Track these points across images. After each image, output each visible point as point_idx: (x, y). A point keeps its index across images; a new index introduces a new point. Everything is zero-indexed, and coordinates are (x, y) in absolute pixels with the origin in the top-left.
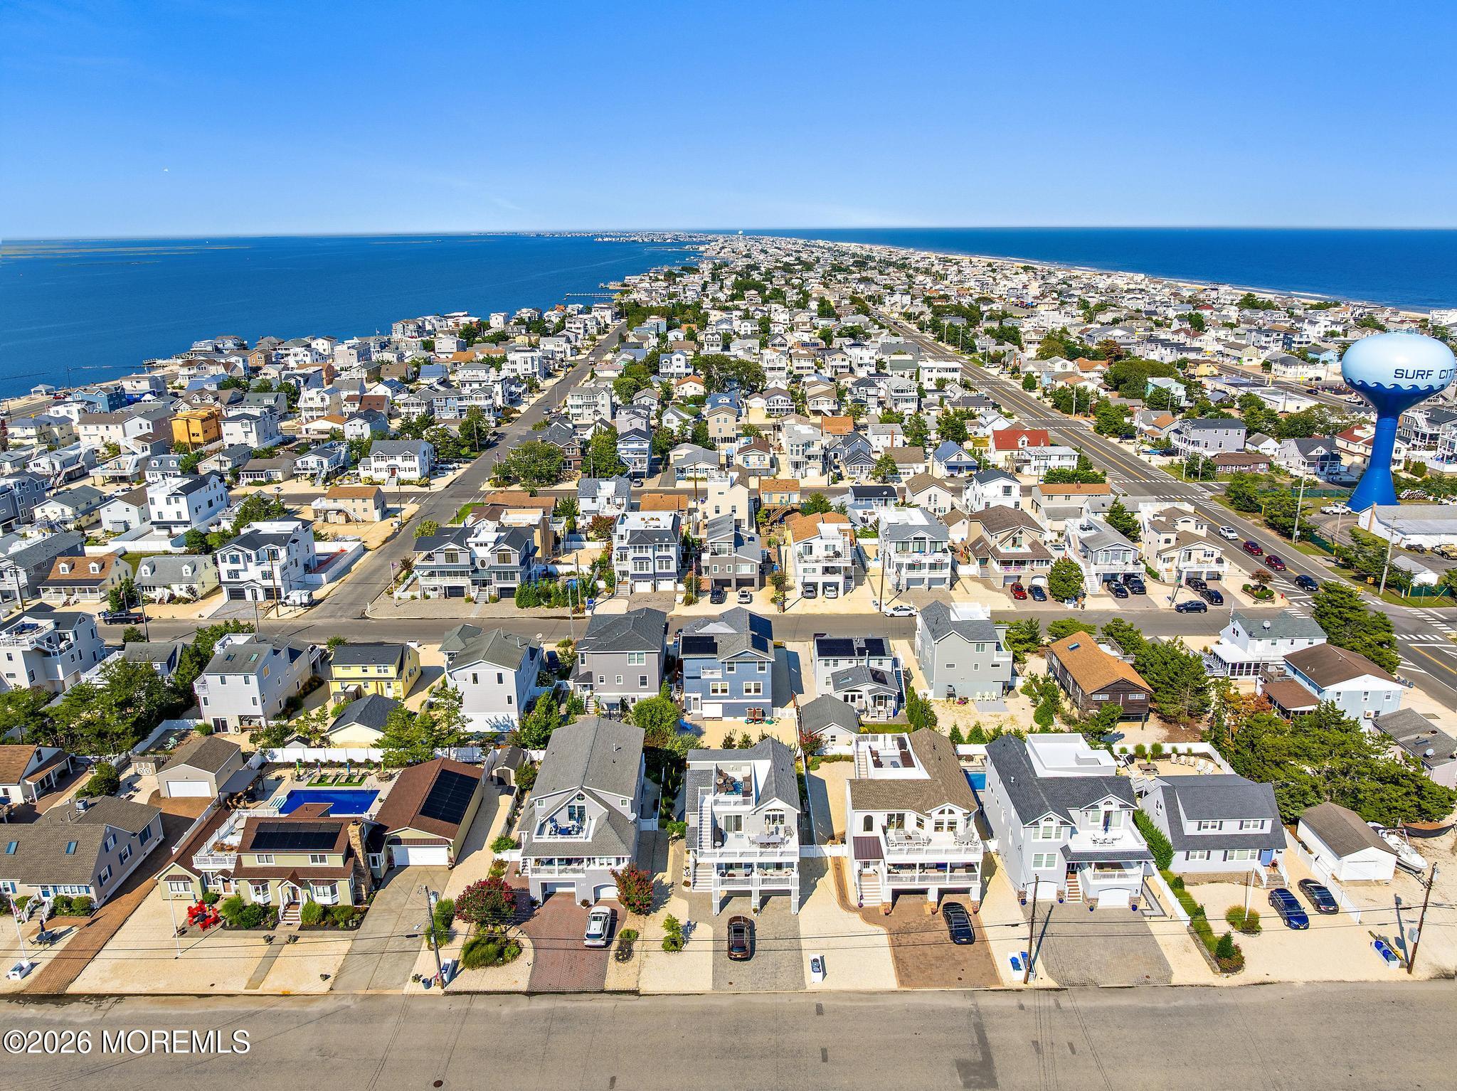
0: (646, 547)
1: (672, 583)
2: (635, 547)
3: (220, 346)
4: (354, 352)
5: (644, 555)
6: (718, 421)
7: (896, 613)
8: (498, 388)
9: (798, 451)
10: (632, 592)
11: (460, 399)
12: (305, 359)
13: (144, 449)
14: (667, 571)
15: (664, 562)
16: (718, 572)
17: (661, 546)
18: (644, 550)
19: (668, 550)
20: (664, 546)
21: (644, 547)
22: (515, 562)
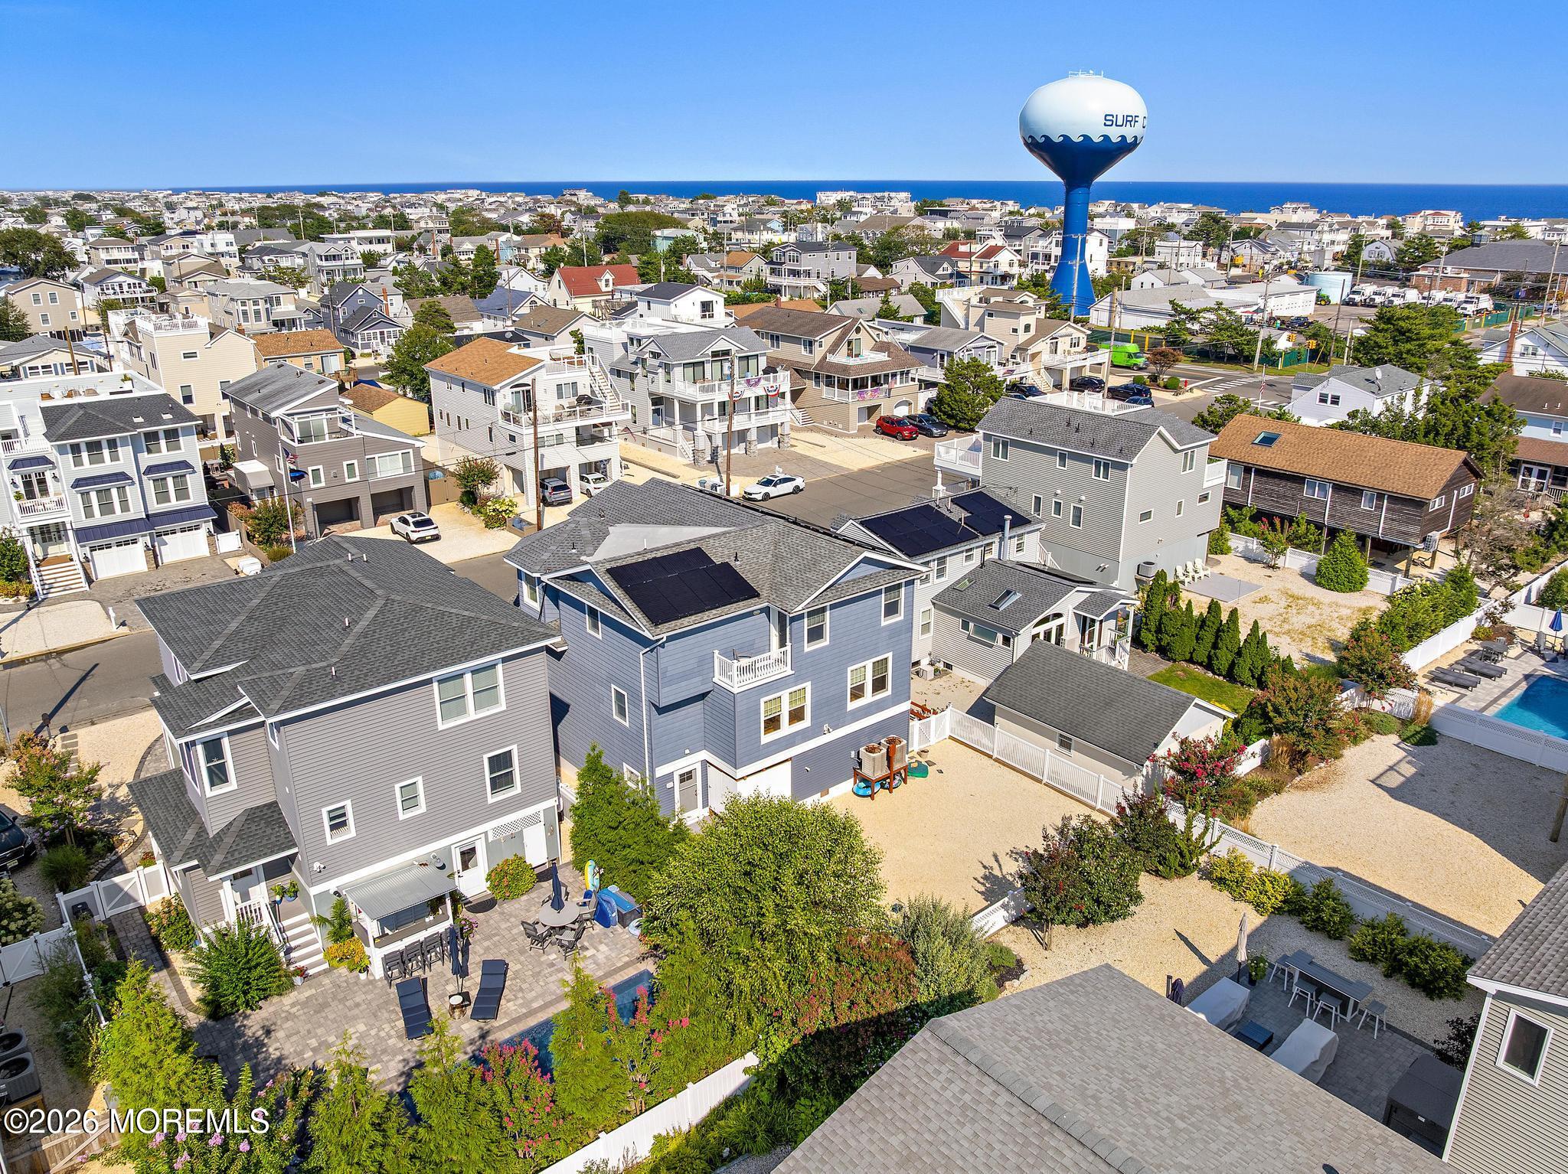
0: (112, 444)
1: (202, 533)
2: (76, 449)
5: (107, 465)
6: (37, 300)
7: (772, 491)
10: (90, 581)
14: (184, 504)
15: (170, 481)
16: (323, 484)
17: (152, 437)
18: (106, 452)
19: (173, 445)
20: (161, 435)
21: (104, 444)
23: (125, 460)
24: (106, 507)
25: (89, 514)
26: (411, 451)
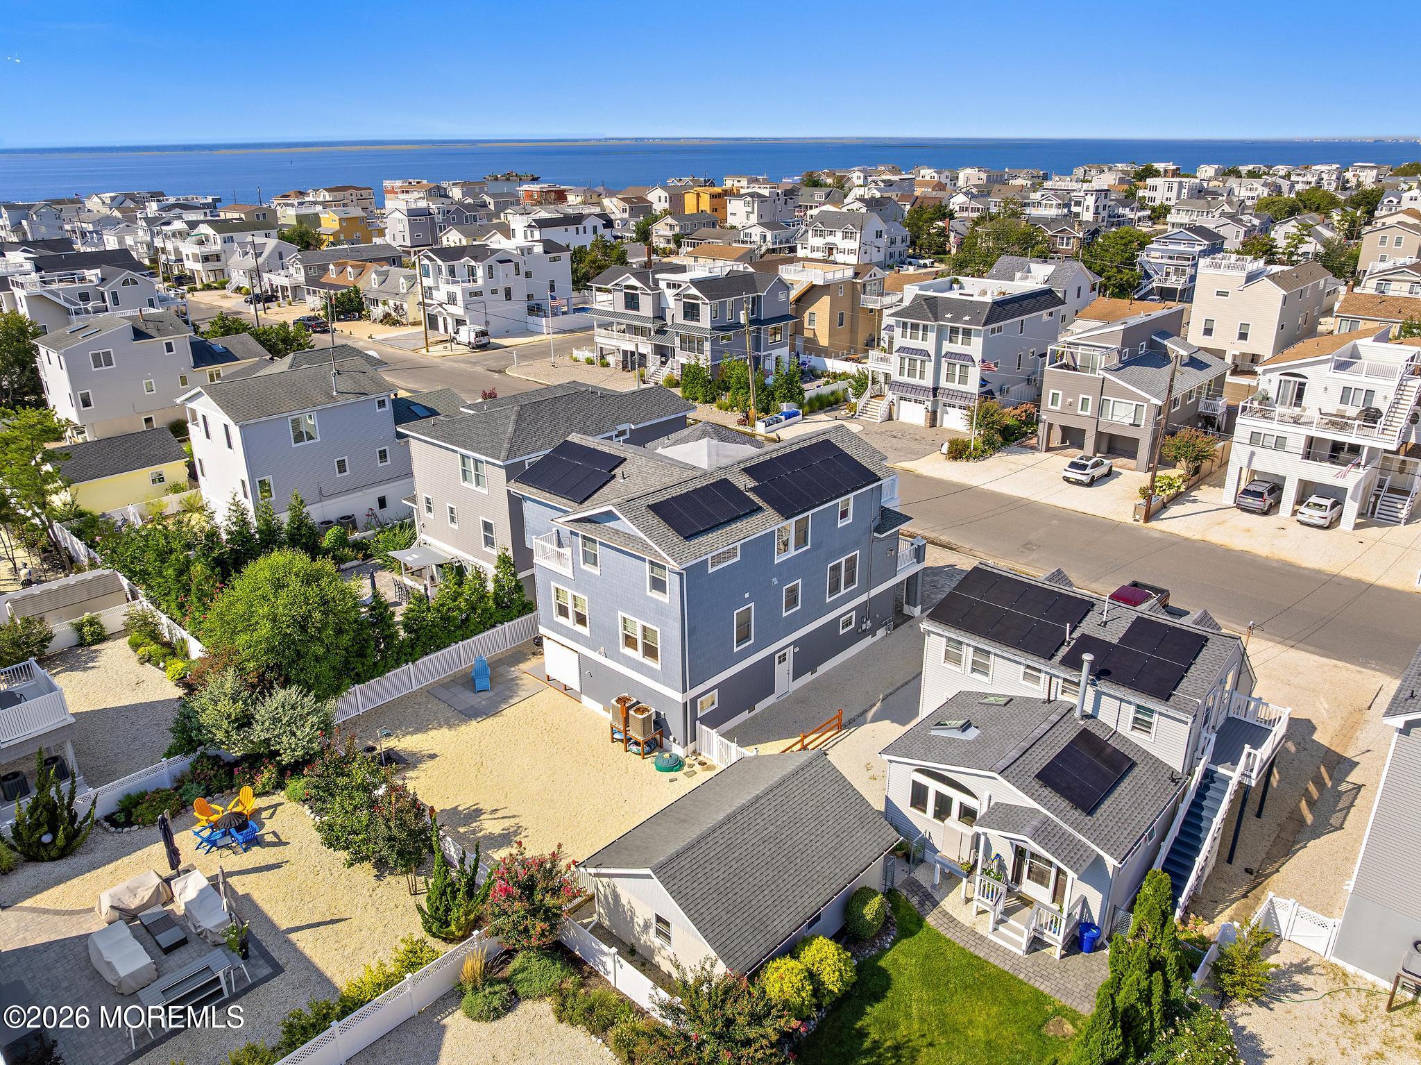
0: (926, 328)
2: (905, 325)
5: (918, 344)
10: (889, 418)
14: (962, 388)
15: (958, 367)
16: (1058, 408)
17: (954, 331)
18: (921, 333)
19: (966, 342)
20: (961, 331)
21: (921, 327)
22: (705, 321)
23: (929, 344)
24: (911, 373)
25: (901, 374)
26: (1146, 405)
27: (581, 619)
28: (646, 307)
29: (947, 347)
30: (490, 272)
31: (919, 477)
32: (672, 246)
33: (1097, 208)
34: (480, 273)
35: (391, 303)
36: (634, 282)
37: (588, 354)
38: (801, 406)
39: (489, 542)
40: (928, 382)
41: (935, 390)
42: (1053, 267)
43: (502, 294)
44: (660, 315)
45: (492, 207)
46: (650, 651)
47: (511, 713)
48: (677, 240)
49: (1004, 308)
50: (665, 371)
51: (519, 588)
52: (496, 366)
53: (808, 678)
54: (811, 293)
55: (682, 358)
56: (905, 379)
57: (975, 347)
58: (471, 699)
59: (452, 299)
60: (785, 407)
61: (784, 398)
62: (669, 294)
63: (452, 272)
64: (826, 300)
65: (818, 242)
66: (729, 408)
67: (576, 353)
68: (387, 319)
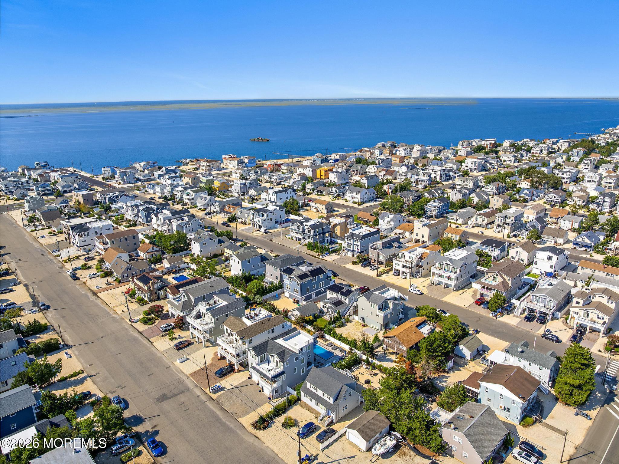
3: (386, 145)
4: (419, 152)
5: (350, 242)
6: (494, 200)
8: (439, 173)
9: (499, 219)
11: (417, 176)
12: (402, 153)
13: (299, 178)
14: (357, 250)
15: (357, 247)
16: (372, 256)
17: (356, 240)
19: (358, 242)
22: (312, 234)
23: (352, 242)
26: (384, 256)
27: (289, 289)
28: (301, 229)
29: (355, 243)
30: (267, 215)
31: (346, 268)
32: (311, 191)
33: (441, 175)
34: (265, 215)
35: (243, 219)
36: (298, 224)
37: (289, 237)
38: (329, 252)
39: (277, 279)
40: (352, 249)
41: (353, 250)
42: (393, 216)
43: (270, 219)
44: (304, 231)
45: (259, 173)
46: (297, 292)
47: (280, 300)
48: (313, 190)
49: (365, 236)
50: (305, 242)
51: (281, 285)
52: (270, 238)
53: (317, 297)
54: (335, 225)
55: (308, 240)
56: (348, 248)
57: (359, 244)
58: (275, 298)
59: (259, 221)
60: (326, 252)
61: (326, 251)
62: (306, 227)
63: (259, 215)
64: (339, 227)
65: (350, 195)
66: (316, 252)
67: (286, 236)
68: (242, 223)
